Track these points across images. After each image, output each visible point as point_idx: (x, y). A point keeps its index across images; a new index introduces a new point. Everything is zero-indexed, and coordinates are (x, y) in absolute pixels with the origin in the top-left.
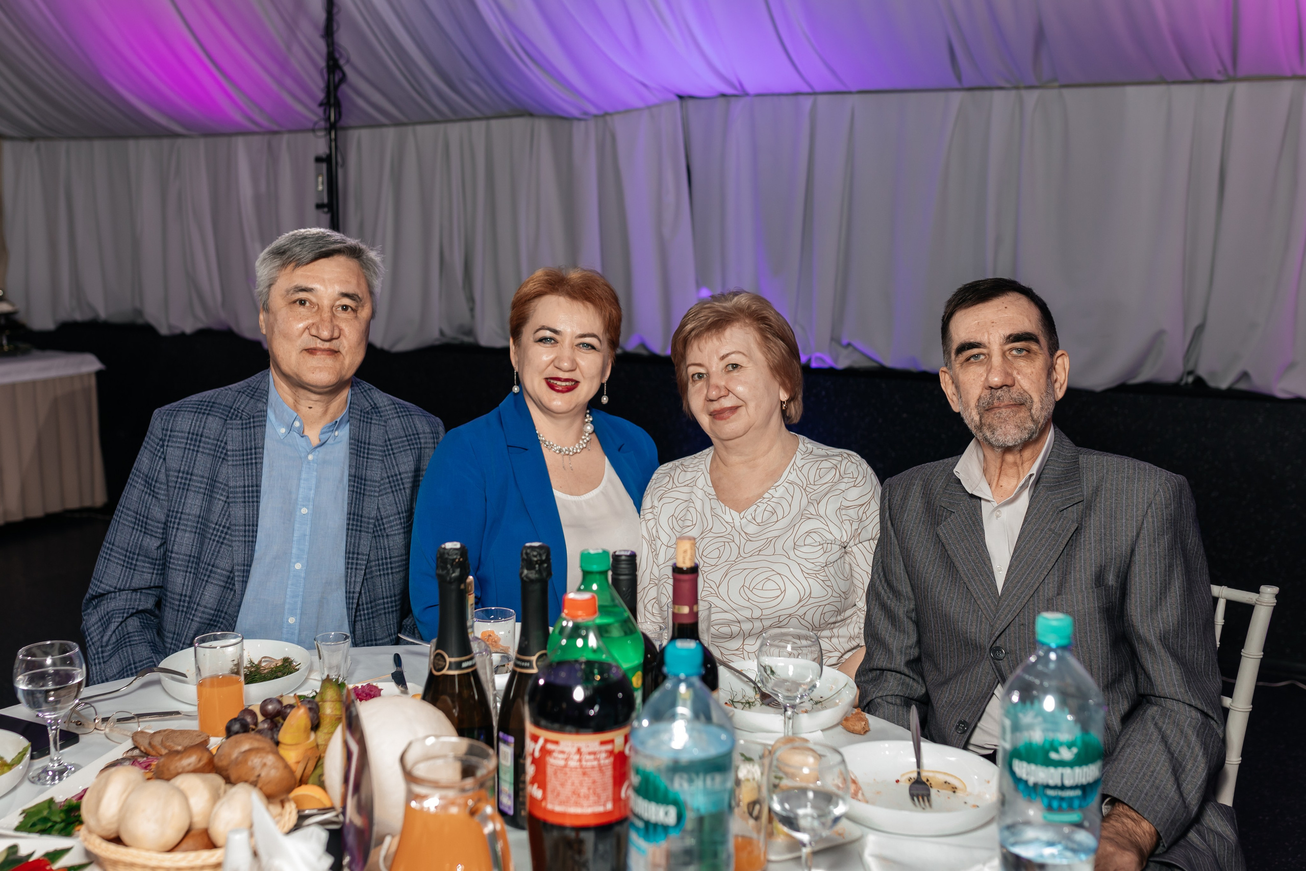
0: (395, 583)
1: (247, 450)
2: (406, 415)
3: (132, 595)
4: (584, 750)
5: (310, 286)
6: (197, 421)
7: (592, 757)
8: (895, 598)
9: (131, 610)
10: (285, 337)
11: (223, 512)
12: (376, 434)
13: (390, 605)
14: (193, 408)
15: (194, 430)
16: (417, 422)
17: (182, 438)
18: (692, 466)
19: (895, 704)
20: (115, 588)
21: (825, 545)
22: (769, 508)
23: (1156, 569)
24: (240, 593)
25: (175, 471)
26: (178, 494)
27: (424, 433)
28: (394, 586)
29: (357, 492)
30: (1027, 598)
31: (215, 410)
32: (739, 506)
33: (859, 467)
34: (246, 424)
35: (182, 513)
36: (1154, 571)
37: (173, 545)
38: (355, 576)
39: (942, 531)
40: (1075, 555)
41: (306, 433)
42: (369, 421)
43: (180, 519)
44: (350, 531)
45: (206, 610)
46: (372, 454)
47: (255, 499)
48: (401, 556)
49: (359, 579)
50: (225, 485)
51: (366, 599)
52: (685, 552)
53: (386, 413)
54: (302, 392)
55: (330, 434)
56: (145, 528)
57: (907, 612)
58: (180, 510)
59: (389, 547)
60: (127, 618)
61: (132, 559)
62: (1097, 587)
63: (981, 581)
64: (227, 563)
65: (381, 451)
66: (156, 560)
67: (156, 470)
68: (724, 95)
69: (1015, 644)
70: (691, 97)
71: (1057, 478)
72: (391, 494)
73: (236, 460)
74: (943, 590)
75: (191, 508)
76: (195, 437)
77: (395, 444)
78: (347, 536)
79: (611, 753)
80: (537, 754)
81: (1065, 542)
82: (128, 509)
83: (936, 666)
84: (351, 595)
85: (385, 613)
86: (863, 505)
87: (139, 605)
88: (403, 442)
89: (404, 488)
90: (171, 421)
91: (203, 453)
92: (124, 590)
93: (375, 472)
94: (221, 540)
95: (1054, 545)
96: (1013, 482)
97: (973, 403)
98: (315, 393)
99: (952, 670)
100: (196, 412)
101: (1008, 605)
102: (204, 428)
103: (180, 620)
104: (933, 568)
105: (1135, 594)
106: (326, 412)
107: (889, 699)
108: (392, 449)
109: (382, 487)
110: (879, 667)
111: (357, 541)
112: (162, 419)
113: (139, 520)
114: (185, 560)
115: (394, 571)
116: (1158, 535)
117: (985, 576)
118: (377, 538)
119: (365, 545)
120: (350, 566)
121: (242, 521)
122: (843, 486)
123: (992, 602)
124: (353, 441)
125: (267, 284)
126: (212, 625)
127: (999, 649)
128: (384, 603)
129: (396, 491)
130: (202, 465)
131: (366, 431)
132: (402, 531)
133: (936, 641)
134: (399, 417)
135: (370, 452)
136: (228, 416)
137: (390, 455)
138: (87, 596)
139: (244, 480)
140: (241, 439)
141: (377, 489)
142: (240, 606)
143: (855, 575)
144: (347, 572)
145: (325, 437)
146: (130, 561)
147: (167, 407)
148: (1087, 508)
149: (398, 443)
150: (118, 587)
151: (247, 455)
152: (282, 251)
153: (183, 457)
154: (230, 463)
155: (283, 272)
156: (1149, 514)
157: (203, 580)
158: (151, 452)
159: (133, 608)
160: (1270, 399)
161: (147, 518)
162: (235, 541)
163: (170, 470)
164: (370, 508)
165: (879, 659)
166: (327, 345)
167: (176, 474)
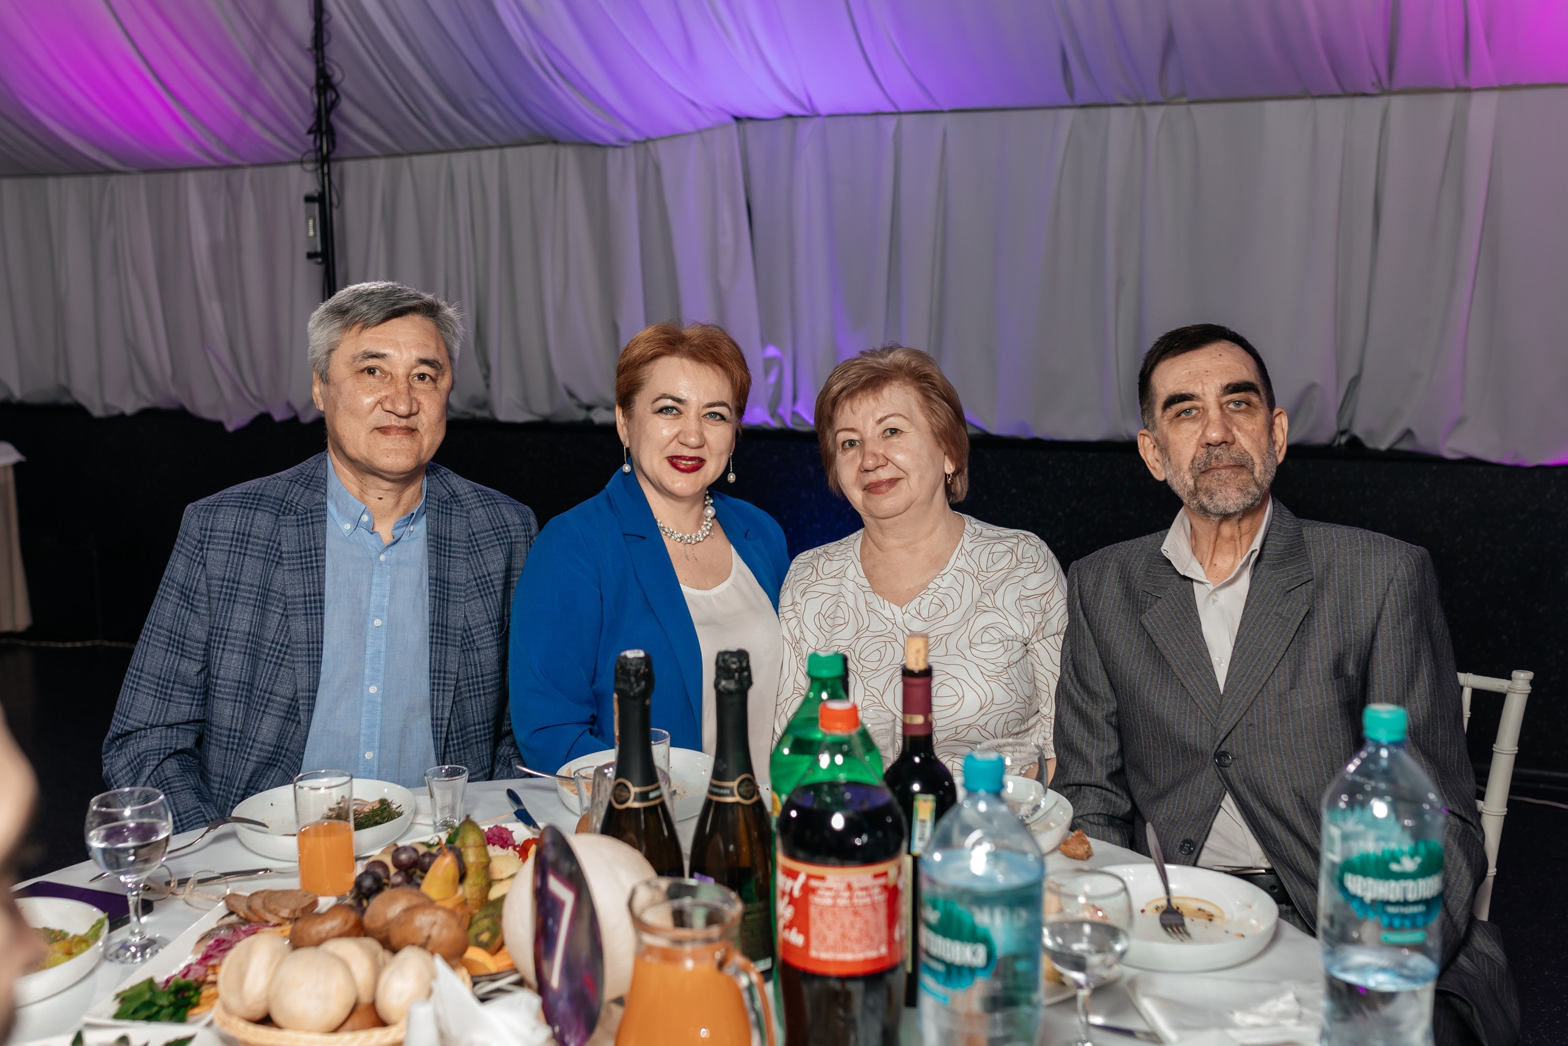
0: (489, 707)
1: (305, 551)
2: (492, 504)
3: (167, 732)
4: (855, 885)
5: (382, 351)
6: (242, 517)
7: (864, 893)
8: (1090, 702)
9: (168, 751)
10: (352, 413)
11: (280, 628)
12: (458, 528)
13: (482, 732)
14: (237, 502)
15: (239, 529)
16: (505, 511)
17: (225, 538)
18: (838, 553)
19: (1099, 824)
20: (146, 724)
21: (1006, 643)
22: (936, 601)
23: (1402, 655)
24: (306, 724)
25: (218, 579)
26: (223, 607)
27: (514, 525)
28: (487, 709)
29: (440, 598)
30: (1255, 694)
31: (264, 503)
32: (901, 600)
33: (1039, 550)
34: (302, 520)
35: (228, 630)
36: (1399, 658)
37: (219, 670)
38: (443, 700)
39: (1147, 620)
40: (1309, 642)
41: (376, 529)
42: (449, 512)
43: (226, 637)
44: (434, 645)
45: (264, 747)
46: (454, 552)
47: (319, 611)
48: (495, 673)
49: (448, 703)
50: (281, 594)
51: (456, 726)
52: (918, 651)
53: (467, 502)
54: (371, 479)
55: (404, 528)
56: (182, 650)
57: (1106, 716)
58: (226, 627)
59: (480, 663)
60: (164, 760)
61: (167, 688)
62: (1336, 678)
63: (1198, 676)
64: (288, 689)
65: (465, 548)
66: (196, 688)
67: (194, 578)
68: (790, 116)
69: (1243, 747)
70: (750, 119)
71: (1280, 554)
72: (480, 600)
73: (294, 564)
74: (1153, 688)
75: (238, 623)
76: (241, 537)
77: (481, 538)
78: (431, 651)
79: (885, 887)
80: (796, 893)
81: (1295, 628)
82: (160, 627)
83: (1147, 778)
84: (439, 722)
85: (477, 743)
86: (1045, 594)
87: (177, 744)
88: (490, 536)
89: (495, 592)
90: (211, 519)
91: (251, 556)
92: (157, 726)
93: (460, 573)
94: (279, 662)
95: (1283, 631)
96: (1230, 560)
97: (1186, 465)
98: (388, 480)
99: (1166, 781)
100: (240, 507)
101: (1233, 703)
102: (251, 526)
103: (230, 761)
104: (1139, 663)
105: (1379, 684)
106: (398, 503)
107: (1091, 818)
108: (478, 545)
109: (469, 591)
110: (1076, 781)
111: (443, 657)
112: (199, 517)
113: (174, 640)
114: (234, 688)
115: (487, 691)
116: (1402, 615)
117: (1203, 671)
118: (466, 652)
119: (452, 662)
120: (436, 687)
121: (304, 638)
122: (1021, 573)
123: (1214, 700)
124: (432, 537)
125: (326, 349)
126: (271, 765)
127: (1225, 754)
128: (476, 731)
129: (486, 595)
130: (251, 570)
131: (446, 524)
132: (495, 643)
133: (1145, 748)
134: (483, 506)
135: (452, 549)
136: (279, 511)
137: (475, 552)
138: (110, 735)
139: (304, 588)
140: (297, 538)
141: (463, 594)
142: (306, 741)
143: (1039, 676)
144: (433, 695)
145: (398, 533)
146: (164, 690)
147: (203, 501)
148: (1317, 587)
149: (484, 538)
150: (150, 722)
151: (306, 557)
152: (345, 309)
153: (228, 562)
154: (286, 568)
155: (347, 335)
156: (1391, 592)
157: (259, 711)
158: (187, 556)
159: (171, 748)
160: (1439, 460)
161: (184, 637)
162: (298, 662)
163: (212, 578)
164: (456, 617)
165: (1076, 772)
166: (404, 422)
167: (220, 583)
